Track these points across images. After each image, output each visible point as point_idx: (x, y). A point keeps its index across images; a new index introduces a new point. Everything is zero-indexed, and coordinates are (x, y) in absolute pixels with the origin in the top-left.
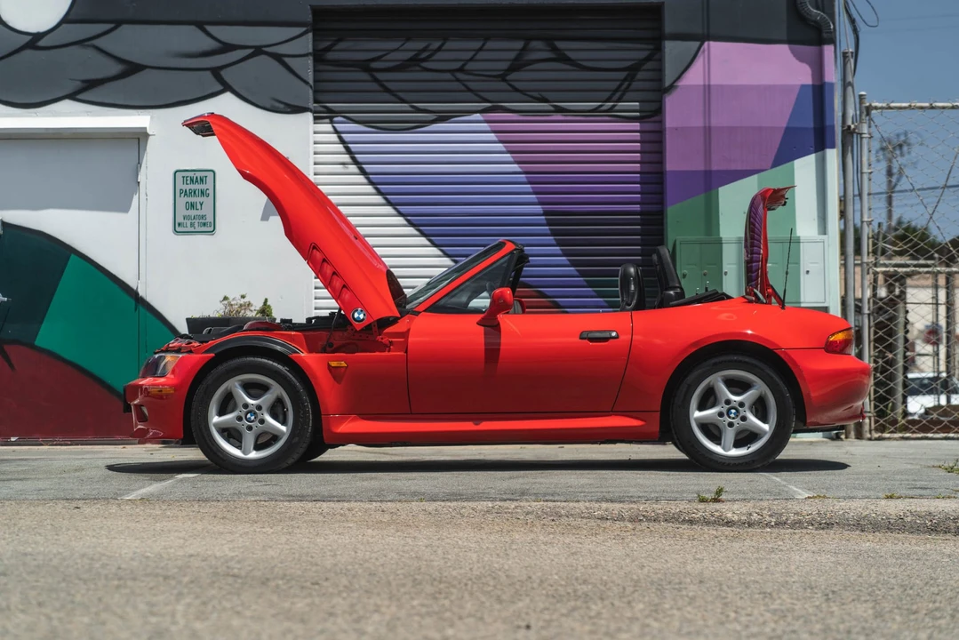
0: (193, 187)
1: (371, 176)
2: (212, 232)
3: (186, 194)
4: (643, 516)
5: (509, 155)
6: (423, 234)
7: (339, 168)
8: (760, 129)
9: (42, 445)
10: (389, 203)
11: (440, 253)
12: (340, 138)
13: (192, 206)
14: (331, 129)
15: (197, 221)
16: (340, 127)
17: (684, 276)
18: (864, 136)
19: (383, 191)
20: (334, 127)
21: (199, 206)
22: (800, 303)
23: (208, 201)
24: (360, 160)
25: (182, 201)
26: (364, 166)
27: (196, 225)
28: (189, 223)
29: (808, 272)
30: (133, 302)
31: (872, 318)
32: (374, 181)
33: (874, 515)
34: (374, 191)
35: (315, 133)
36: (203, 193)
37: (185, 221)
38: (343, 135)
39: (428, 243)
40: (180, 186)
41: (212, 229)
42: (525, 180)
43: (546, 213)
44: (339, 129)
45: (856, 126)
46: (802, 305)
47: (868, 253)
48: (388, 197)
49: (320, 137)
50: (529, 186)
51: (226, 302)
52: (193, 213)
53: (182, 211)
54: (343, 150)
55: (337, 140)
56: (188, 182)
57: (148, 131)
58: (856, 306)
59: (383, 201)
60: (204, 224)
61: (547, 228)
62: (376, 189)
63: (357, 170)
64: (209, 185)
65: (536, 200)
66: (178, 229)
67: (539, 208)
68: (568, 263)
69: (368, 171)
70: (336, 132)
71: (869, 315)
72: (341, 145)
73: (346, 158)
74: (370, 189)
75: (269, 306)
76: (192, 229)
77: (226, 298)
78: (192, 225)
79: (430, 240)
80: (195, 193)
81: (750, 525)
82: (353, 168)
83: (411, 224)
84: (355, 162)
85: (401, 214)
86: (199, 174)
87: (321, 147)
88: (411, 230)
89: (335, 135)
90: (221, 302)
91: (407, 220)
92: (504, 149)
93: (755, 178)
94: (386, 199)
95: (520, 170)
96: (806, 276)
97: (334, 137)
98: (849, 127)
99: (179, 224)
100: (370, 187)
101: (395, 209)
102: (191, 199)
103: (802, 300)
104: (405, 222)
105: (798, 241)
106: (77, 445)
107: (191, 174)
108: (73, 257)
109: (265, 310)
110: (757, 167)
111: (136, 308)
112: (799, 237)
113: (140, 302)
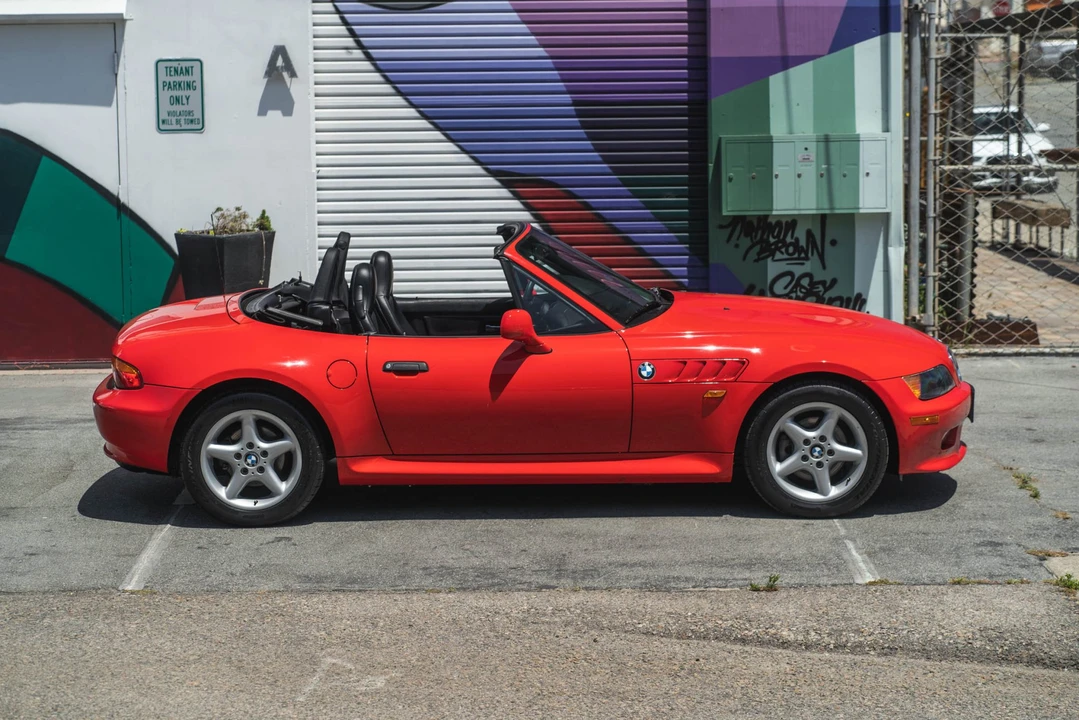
0: (178, 79)
1: (378, 62)
2: (200, 130)
3: (169, 87)
4: (692, 630)
5: (533, 37)
6: (438, 128)
7: (342, 53)
8: (816, 9)
9: (18, 369)
10: (399, 93)
11: (457, 149)
12: (342, 19)
13: (178, 100)
14: (333, 9)
15: (183, 118)
16: (342, 6)
17: (730, 180)
18: (932, 16)
19: (392, 79)
20: (335, 6)
21: (185, 101)
22: (858, 208)
23: (195, 95)
24: (365, 44)
25: (166, 95)
26: (370, 51)
27: (182, 122)
28: (174, 119)
29: (868, 174)
30: (114, 210)
31: (938, 223)
32: (382, 68)
33: (940, 637)
34: (381, 79)
35: (314, 13)
36: (189, 86)
37: (170, 118)
38: (346, 16)
39: (443, 138)
40: (163, 77)
41: (200, 126)
42: (552, 66)
43: (575, 103)
44: (341, 9)
45: (924, 5)
46: (861, 211)
47: (936, 149)
48: (397, 85)
49: (319, 18)
50: (556, 72)
51: (218, 214)
52: (178, 108)
53: (166, 107)
54: (346, 33)
55: (339, 21)
56: (172, 73)
57: (125, 17)
58: (921, 205)
59: (392, 91)
60: (192, 121)
61: (576, 119)
62: (384, 77)
63: (362, 56)
64: (196, 77)
65: (564, 89)
66: (162, 126)
67: (567, 98)
68: (600, 159)
69: (374, 56)
70: (338, 11)
71: (935, 218)
72: (344, 28)
73: (350, 42)
74: (377, 76)
75: (267, 217)
76: (178, 127)
77: (218, 209)
78: (178, 122)
79: (445, 135)
80: (180, 85)
81: (808, 647)
82: (358, 53)
83: (424, 116)
84: (360, 46)
85: (412, 105)
86: (184, 65)
87: (321, 30)
88: (424, 123)
89: (337, 16)
90: (213, 214)
91: (419, 112)
92: (528, 31)
93: (809, 65)
94: (395, 88)
95: (546, 54)
96: (866, 178)
97: (336, 18)
98: (917, 6)
99: (163, 122)
100: (377, 74)
101: (407, 100)
102: (176, 93)
103: (861, 206)
104: (417, 115)
105: (856, 139)
106: (56, 368)
107: (175, 64)
108: (45, 159)
109: (263, 223)
110: (812, 53)
111: (119, 216)
112: (859, 135)
113: (122, 209)
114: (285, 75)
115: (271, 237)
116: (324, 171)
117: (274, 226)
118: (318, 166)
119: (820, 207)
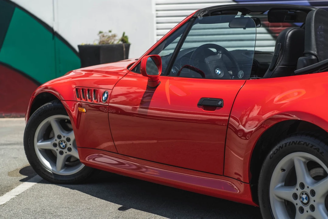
9: (4, 118)
30: (51, 35)
51: (101, 35)
75: (126, 37)
77: (101, 32)
90: (98, 34)
108: (17, 9)
109: (124, 39)
111: (53, 38)
113: (55, 34)
115: (128, 46)
116: (160, 13)
117: (130, 41)
118: (157, 11)
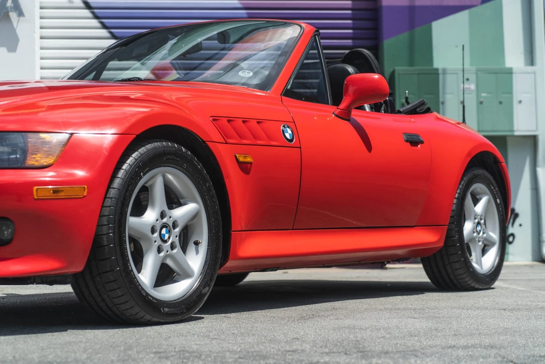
1: (96, 11)
7: (65, 2)
19: (108, 25)
22: (513, 131)
29: (520, 102)
32: (99, 15)
34: (99, 25)
46: (516, 133)
48: (113, 31)
59: (107, 35)
62: (102, 23)
63: (82, 5)
69: (93, 5)
74: (95, 23)
82: (78, 3)
93: (466, 13)
94: (111, 33)
95: (240, 6)
96: (519, 105)
100: (95, 21)
103: (515, 128)
105: (510, 72)
110: (468, 3)
112: (511, 69)
114: (13, 15)
119: (481, 129)
